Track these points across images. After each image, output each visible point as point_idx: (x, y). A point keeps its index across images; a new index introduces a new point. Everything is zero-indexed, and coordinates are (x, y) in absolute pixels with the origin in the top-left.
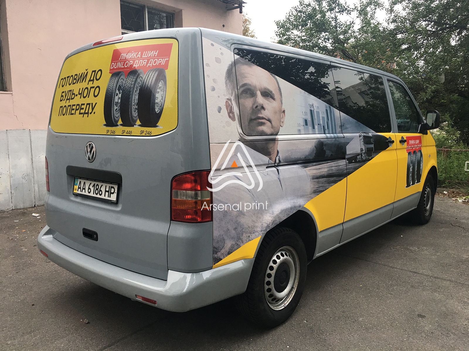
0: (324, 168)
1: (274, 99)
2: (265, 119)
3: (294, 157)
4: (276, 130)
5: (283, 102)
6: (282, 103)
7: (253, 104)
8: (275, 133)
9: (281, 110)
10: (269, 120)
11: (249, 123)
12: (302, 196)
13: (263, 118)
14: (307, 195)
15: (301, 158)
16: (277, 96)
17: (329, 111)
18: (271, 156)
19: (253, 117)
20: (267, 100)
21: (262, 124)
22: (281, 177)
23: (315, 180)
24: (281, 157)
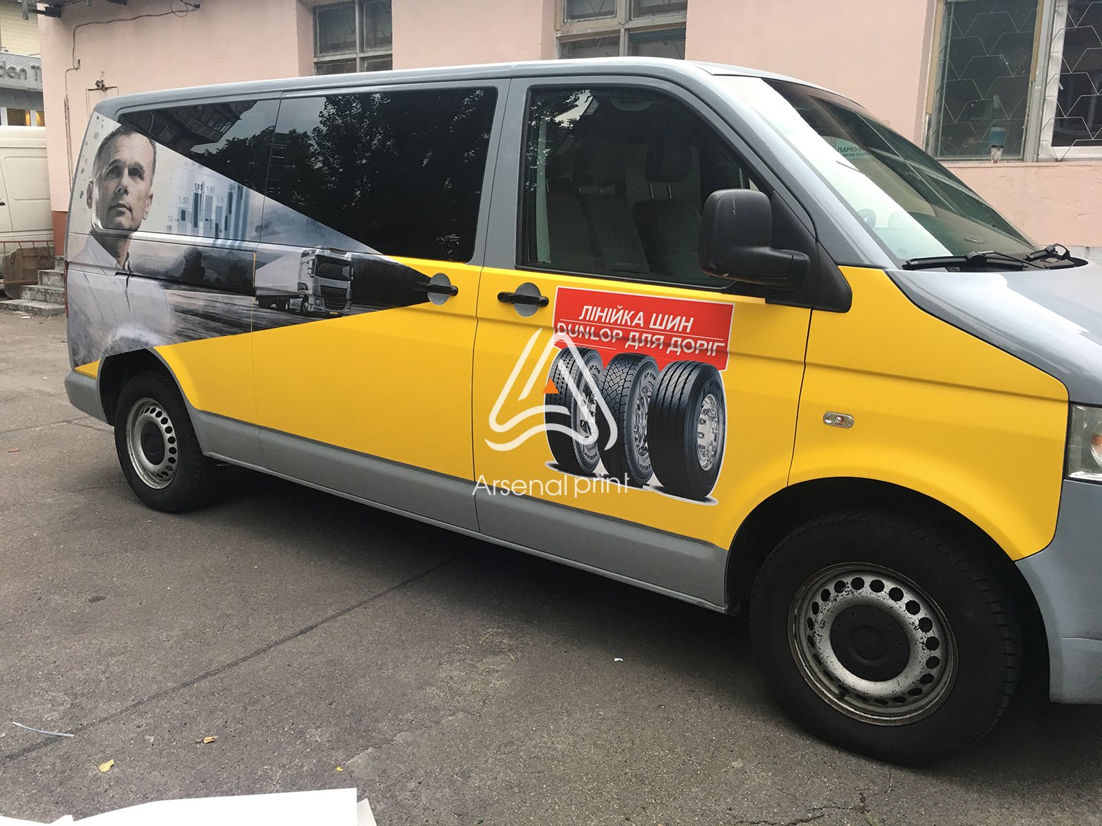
0: (200, 299)
1: (142, 178)
2: (126, 207)
3: (148, 267)
4: (137, 224)
5: (154, 182)
6: (151, 184)
7: (117, 187)
8: (134, 229)
9: (148, 195)
10: (130, 210)
11: (108, 212)
12: (157, 332)
13: (124, 206)
14: (165, 333)
15: (160, 270)
16: (147, 174)
17: (235, 197)
18: (120, 259)
19: (113, 204)
20: (134, 181)
21: (122, 214)
22: (129, 292)
23: (179, 314)
24: (131, 262)
